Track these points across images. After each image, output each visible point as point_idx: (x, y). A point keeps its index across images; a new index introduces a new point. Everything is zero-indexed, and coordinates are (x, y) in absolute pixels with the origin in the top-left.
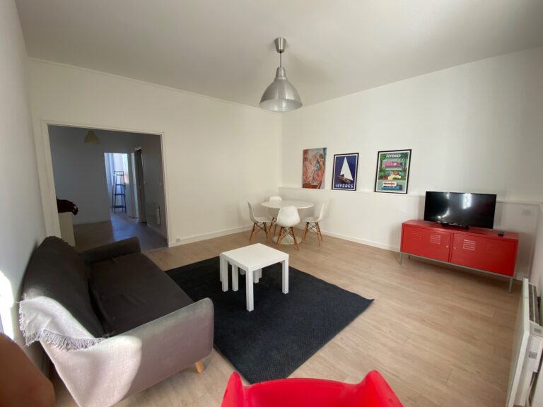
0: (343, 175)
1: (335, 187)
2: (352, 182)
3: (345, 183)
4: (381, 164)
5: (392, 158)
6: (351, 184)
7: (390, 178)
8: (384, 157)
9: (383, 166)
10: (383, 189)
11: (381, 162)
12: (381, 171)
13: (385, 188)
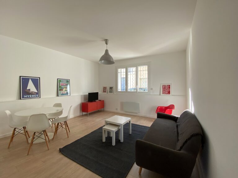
0: (29, 90)
1: (23, 97)
2: (37, 93)
3: (32, 94)
4: (59, 84)
5: (63, 82)
6: (36, 94)
7: (64, 90)
8: (60, 81)
9: (60, 85)
10: (61, 95)
11: (59, 83)
12: (60, 87)
13: (62, 94)
